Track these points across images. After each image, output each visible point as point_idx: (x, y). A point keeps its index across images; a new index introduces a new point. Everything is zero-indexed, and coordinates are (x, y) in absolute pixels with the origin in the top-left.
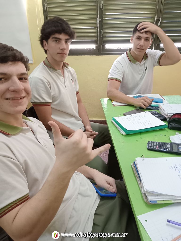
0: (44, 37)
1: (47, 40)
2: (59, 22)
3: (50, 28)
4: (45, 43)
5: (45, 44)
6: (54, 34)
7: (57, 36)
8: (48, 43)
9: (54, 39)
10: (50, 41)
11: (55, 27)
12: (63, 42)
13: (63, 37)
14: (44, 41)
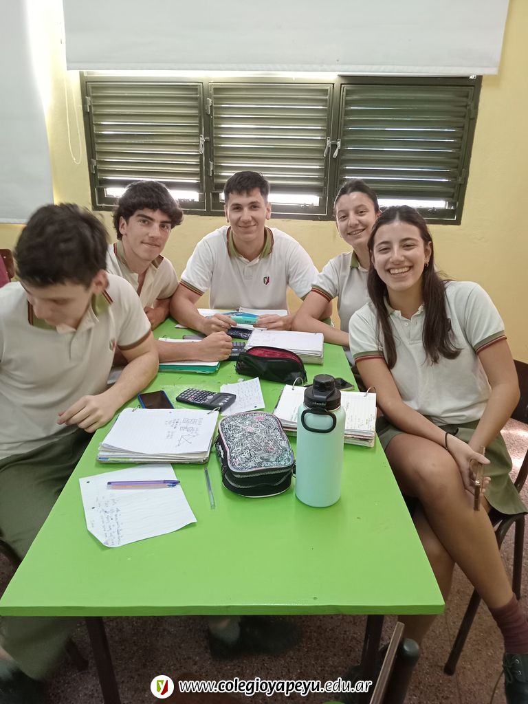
0: (123, 211)
1: (127, 217)
2: (156, 190)
3: (137, 198)
4: (123, 221)
5: (123, 224)
6: (143, 209)
7: (149, 213)
8: (127, 223)
9: (141, 218)
10: (133, 219)
11: (146, 197)
12: (156, 225)
13: (158, 216)
14: (122, 217)
